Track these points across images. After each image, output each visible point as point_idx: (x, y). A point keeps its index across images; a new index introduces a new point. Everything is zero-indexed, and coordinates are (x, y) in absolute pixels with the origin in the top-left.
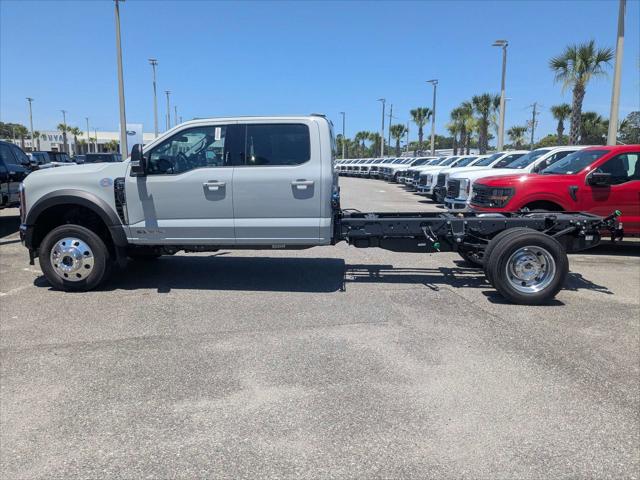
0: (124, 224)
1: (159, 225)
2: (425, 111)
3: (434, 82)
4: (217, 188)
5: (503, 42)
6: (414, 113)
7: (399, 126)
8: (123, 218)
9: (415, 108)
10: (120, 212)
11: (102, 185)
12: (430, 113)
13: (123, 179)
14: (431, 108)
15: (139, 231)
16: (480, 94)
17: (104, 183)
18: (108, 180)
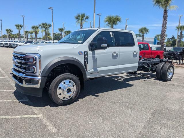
0: (87, 71)
1: (98, 70)
2: (20, 25)
3: (23, 16)
4: (116, 55)
5: (51, 8)
6: (16, 26)
7: (9, 30)
8: (86, 68)
9: (17, 24)
10: (86, 66)
11: (79, 54)
12: (22, 26)
13: (87, 51)
14: (22, 25)
15: (92, 73)
16: (44, 23)
17: (80, 53)
18: (81, 52)
